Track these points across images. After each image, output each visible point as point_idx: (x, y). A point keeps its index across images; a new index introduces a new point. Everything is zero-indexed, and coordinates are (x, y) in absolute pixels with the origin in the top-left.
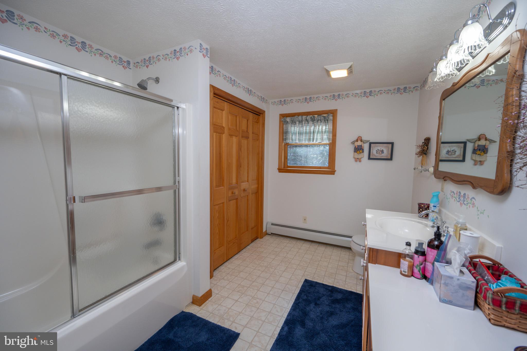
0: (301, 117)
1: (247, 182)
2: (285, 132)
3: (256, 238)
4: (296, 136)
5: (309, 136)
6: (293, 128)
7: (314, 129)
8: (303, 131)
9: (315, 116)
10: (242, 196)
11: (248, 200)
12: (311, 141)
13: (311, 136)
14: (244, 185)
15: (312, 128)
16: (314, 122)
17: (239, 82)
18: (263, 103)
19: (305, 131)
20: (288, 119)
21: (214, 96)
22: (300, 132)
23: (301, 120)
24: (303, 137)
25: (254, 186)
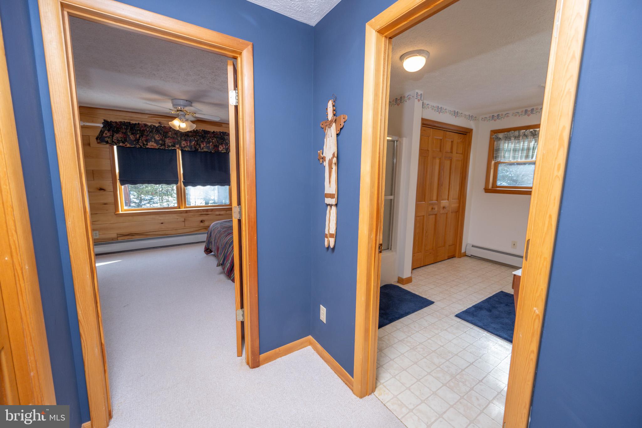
0: (518, 132)
1: (448, 200)
2: (496, 149)
3: (453, 257)
4: (510, 153)
5: (527, 152)
6: (507, 144)
7: (535, 144)
8: (519, 147)
9: (536, 130)
10: (441, 213)
11: (447, 218)
12: (529, 158)
13: (531, 152)
14: (444, 203)
15: (532, 144)
16: (535, 137)
17: (445, 107)
18: (471, 121)
19: (522, 147)
20: (501, 135)
21: (423, 126)
22: (516, 148)
23: (518, 135)
24: (518, 154)
25: (454, 205)
